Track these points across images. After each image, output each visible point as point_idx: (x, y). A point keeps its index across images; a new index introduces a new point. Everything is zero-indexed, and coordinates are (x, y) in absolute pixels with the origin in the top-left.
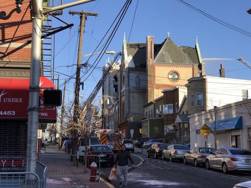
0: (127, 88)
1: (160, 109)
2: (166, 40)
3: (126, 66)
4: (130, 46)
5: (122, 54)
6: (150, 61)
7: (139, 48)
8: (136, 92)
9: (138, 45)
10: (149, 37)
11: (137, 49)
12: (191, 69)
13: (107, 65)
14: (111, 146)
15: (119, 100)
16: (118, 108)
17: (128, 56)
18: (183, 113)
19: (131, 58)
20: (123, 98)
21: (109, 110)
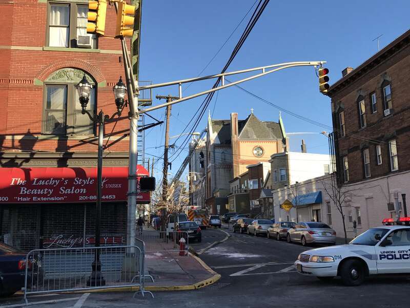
0: (213, 164)
1: (246, 184)
2: (249, 116)
3: (212, 142)
4: (215, 123)
5: (207, 131)
6: (235, 137)
7: (224, 125)
8: (222, 168)
9: (223, 122)
10: (233, 114)
11: (222, 126)
12: (275, 144)
13: (193, 142)
14: (199, 222)
15: (206, 176)
16: (205, 183)
17: (213, 132)
18: (268, 188)
19: (216, 134)
20: (209, 174)
21: (196, 186)
